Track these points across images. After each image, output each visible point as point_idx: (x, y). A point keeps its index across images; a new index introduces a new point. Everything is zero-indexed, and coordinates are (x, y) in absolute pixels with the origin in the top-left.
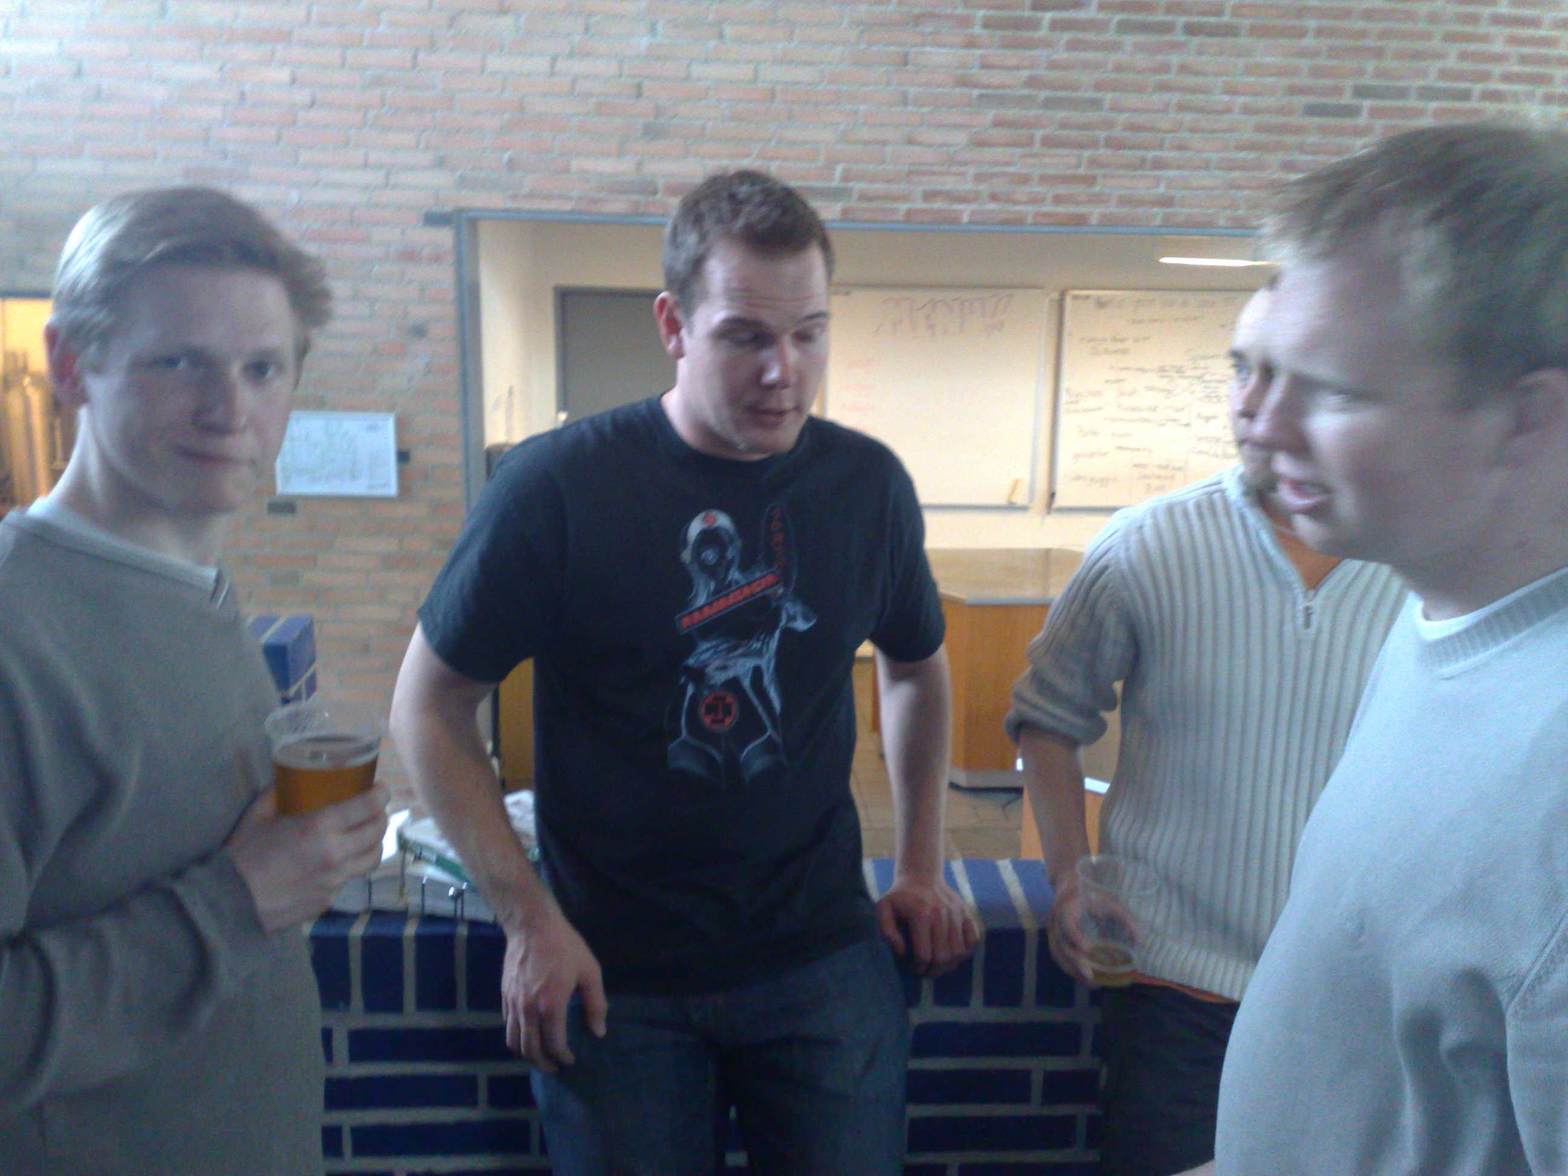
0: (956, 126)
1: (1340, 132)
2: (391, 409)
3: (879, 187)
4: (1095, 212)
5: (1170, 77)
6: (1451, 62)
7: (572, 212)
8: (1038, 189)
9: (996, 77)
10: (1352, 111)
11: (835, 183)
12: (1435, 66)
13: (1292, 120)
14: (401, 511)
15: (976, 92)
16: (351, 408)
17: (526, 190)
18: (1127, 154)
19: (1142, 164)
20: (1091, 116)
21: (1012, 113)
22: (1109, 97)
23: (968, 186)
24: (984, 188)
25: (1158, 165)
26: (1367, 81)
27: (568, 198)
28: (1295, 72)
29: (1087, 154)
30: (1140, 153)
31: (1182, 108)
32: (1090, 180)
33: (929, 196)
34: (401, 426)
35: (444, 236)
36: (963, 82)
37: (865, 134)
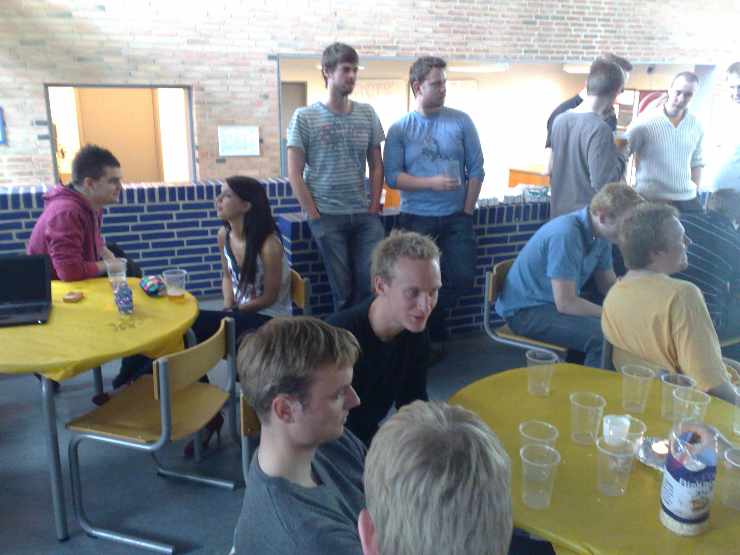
0: (428, 27)
1: (531, 29)
2: (257, 124)
3: (407, 46)
4: (467, 54)
5: (488, 12)
6: (560, 8)
7: (315, 55)
8: (452, 47)
9: (440, 11)
10: (534, 23)
11: (395, 44)
12: (555, 10)
13: (520, 26)
14: (260, 160)
15: (434, 16)
16: (243, 124)
17: (301, 47)
18: (476, 36)
19: (480, 39)
20: (466, 24)
21: (445, 22)
22: (471, 18)
23: (432, 45)
24: (437, 46)
25: (484, 39)
26: (539, 14)
27: (313, 50)
28: (520, 10)
29: (465, 36)
30: (479, 36)
31: (491, 21)
32: (466, 44)
33: (421, 49)
34: (260, 130)
35: (274, 63)
36: (431, 12)
37: (403, 29)
